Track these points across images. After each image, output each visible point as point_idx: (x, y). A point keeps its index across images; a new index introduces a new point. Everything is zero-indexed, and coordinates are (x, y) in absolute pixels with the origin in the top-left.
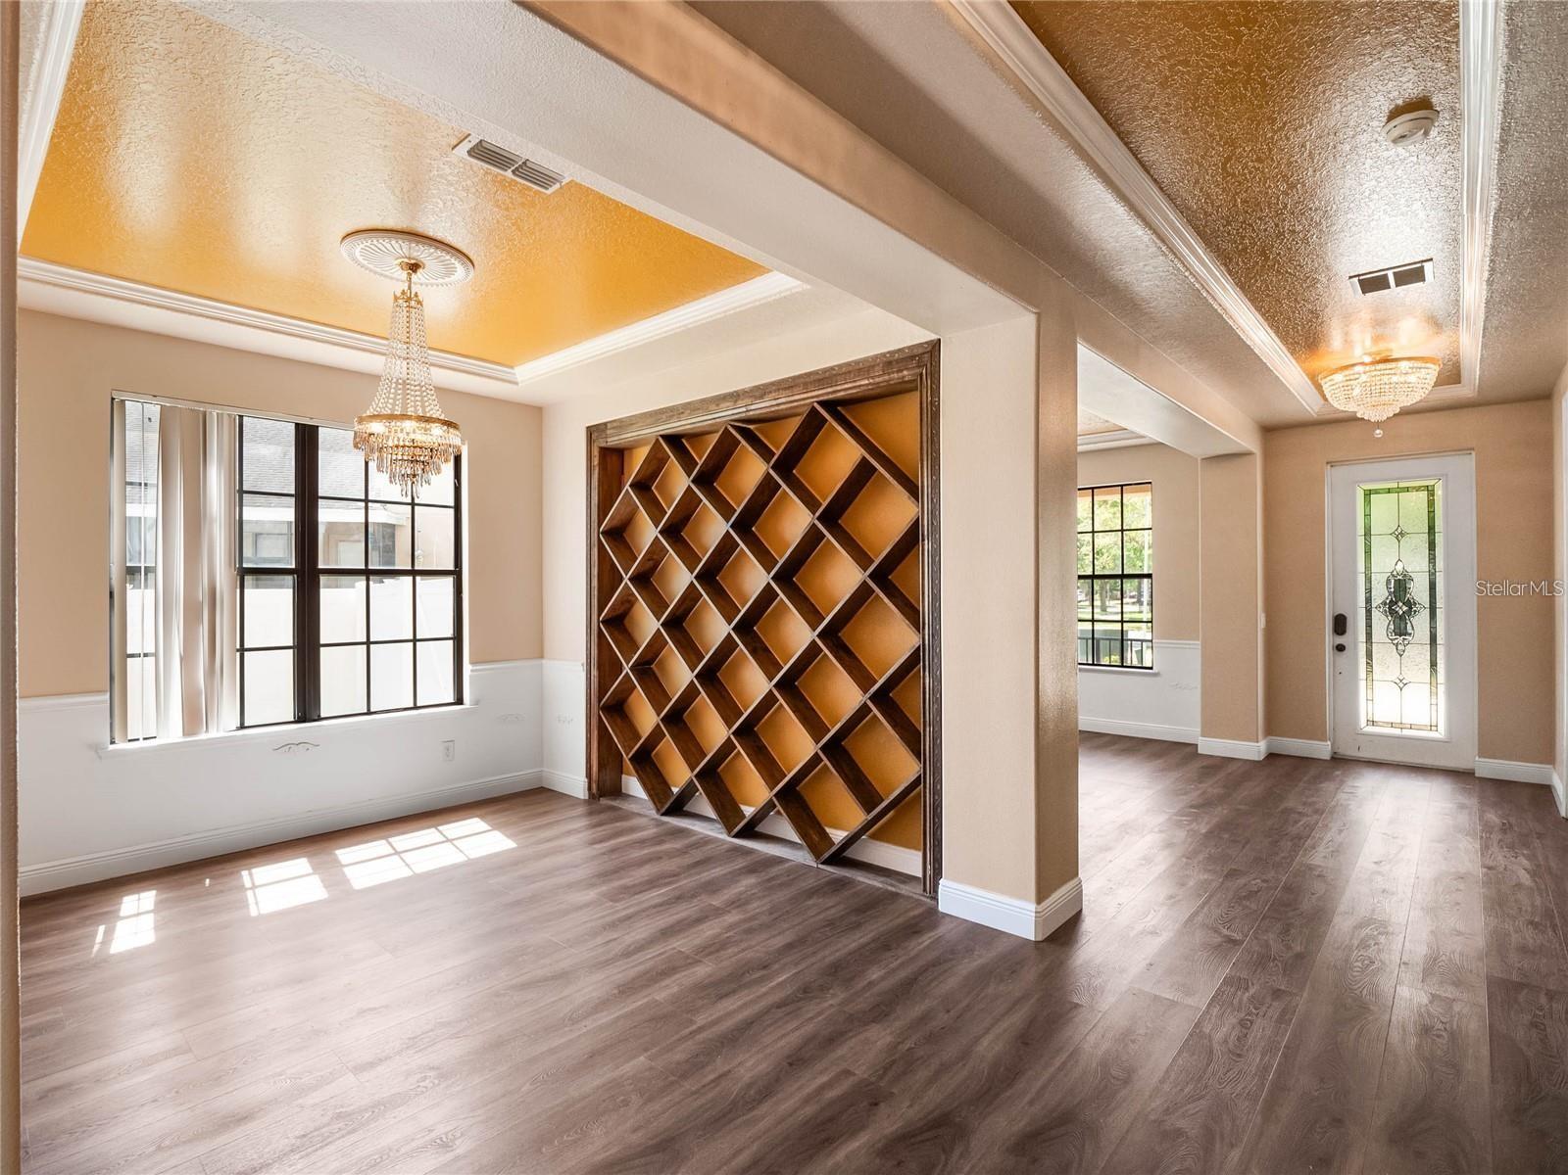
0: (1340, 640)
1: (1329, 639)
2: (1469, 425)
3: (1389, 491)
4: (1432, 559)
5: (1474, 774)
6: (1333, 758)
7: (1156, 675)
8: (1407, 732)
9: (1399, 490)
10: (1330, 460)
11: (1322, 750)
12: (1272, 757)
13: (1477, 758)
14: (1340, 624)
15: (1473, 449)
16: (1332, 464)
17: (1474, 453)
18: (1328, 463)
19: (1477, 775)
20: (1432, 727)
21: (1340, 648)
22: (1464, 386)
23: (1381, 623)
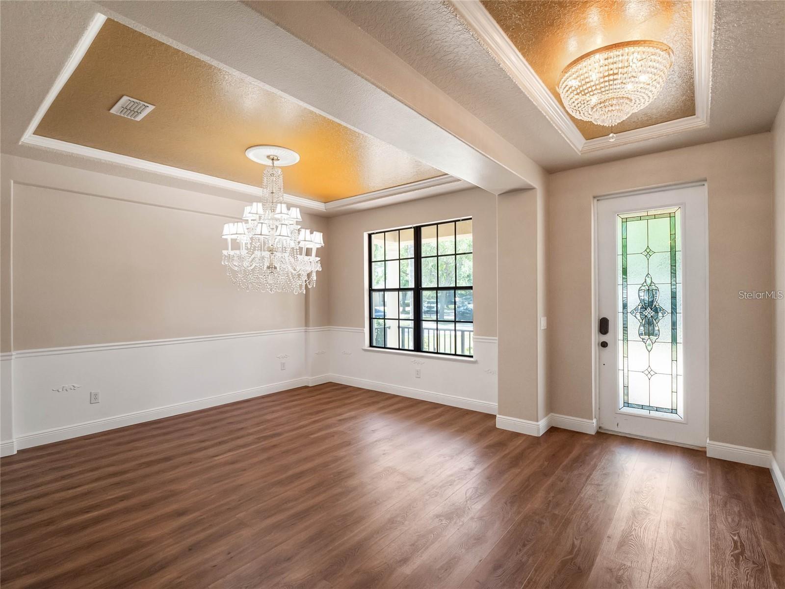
0: (604, 338)
1: (595, 337)
2: (703, 156)
3: (640, 218)
4: (673, 273)
5: (705, 452)
6: (598, 433)
7: (475, 362)
8: (654, 414)
9: (648, 217)
10: (595, 194)
11: (590, 426)
12: (552, 430)
13: (708, 441)
14: (604, 326)
15: (706, 180)
16: (598, 198)
17: (706, 184)
18: (594, 197)
19: (708, 455)
20: (674, 411)
21: (604, 345)
22: (698, 117)
23: (635, 324)
